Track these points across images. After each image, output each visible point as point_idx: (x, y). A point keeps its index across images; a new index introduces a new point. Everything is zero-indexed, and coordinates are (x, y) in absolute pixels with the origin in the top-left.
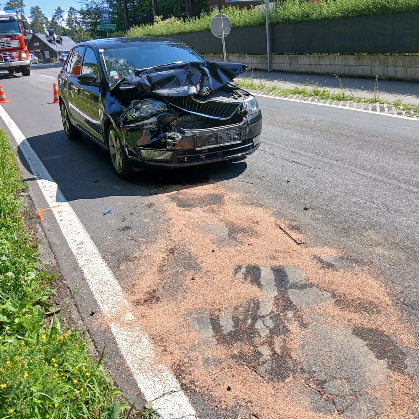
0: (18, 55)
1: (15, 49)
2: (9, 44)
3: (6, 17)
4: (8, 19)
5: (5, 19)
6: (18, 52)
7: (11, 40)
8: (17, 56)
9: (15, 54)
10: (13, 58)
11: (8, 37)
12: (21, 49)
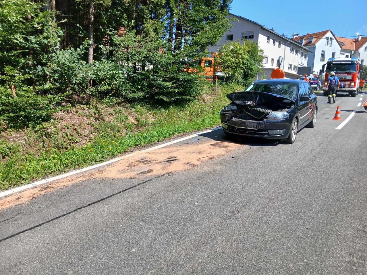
0: (349, 84)
1: (348, 81)
2: (345, 77)
3: (349, 62)
4: (350, 63)
5: (348, 63)
6: (349, 82)
7: (347, 75)
8: (347, 85)
9: (347, 83)
10: (345, 85)
11: (346, 73)
12: (352, 81)
